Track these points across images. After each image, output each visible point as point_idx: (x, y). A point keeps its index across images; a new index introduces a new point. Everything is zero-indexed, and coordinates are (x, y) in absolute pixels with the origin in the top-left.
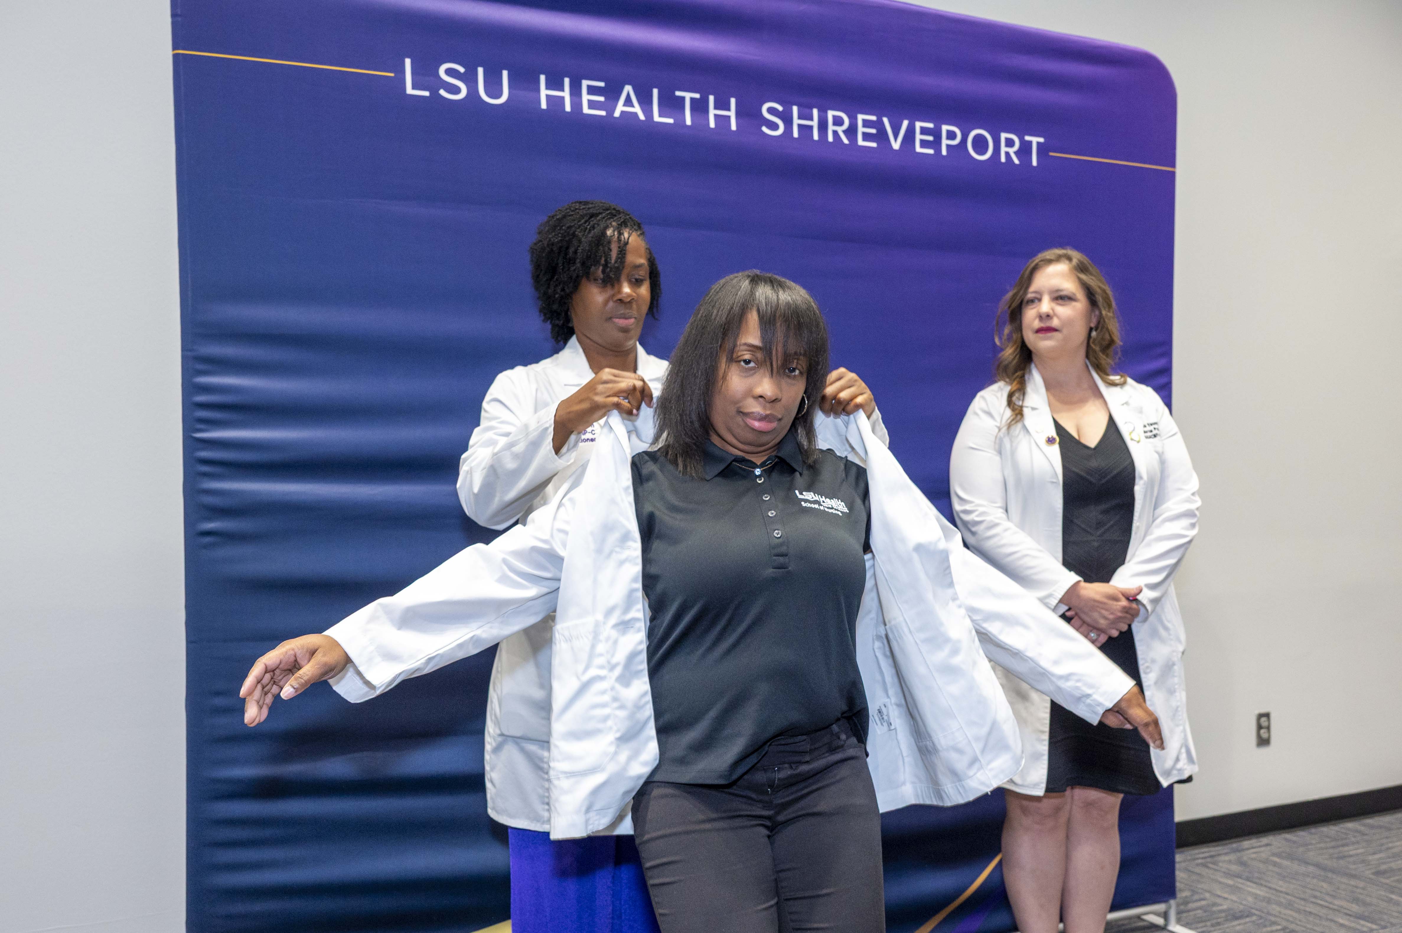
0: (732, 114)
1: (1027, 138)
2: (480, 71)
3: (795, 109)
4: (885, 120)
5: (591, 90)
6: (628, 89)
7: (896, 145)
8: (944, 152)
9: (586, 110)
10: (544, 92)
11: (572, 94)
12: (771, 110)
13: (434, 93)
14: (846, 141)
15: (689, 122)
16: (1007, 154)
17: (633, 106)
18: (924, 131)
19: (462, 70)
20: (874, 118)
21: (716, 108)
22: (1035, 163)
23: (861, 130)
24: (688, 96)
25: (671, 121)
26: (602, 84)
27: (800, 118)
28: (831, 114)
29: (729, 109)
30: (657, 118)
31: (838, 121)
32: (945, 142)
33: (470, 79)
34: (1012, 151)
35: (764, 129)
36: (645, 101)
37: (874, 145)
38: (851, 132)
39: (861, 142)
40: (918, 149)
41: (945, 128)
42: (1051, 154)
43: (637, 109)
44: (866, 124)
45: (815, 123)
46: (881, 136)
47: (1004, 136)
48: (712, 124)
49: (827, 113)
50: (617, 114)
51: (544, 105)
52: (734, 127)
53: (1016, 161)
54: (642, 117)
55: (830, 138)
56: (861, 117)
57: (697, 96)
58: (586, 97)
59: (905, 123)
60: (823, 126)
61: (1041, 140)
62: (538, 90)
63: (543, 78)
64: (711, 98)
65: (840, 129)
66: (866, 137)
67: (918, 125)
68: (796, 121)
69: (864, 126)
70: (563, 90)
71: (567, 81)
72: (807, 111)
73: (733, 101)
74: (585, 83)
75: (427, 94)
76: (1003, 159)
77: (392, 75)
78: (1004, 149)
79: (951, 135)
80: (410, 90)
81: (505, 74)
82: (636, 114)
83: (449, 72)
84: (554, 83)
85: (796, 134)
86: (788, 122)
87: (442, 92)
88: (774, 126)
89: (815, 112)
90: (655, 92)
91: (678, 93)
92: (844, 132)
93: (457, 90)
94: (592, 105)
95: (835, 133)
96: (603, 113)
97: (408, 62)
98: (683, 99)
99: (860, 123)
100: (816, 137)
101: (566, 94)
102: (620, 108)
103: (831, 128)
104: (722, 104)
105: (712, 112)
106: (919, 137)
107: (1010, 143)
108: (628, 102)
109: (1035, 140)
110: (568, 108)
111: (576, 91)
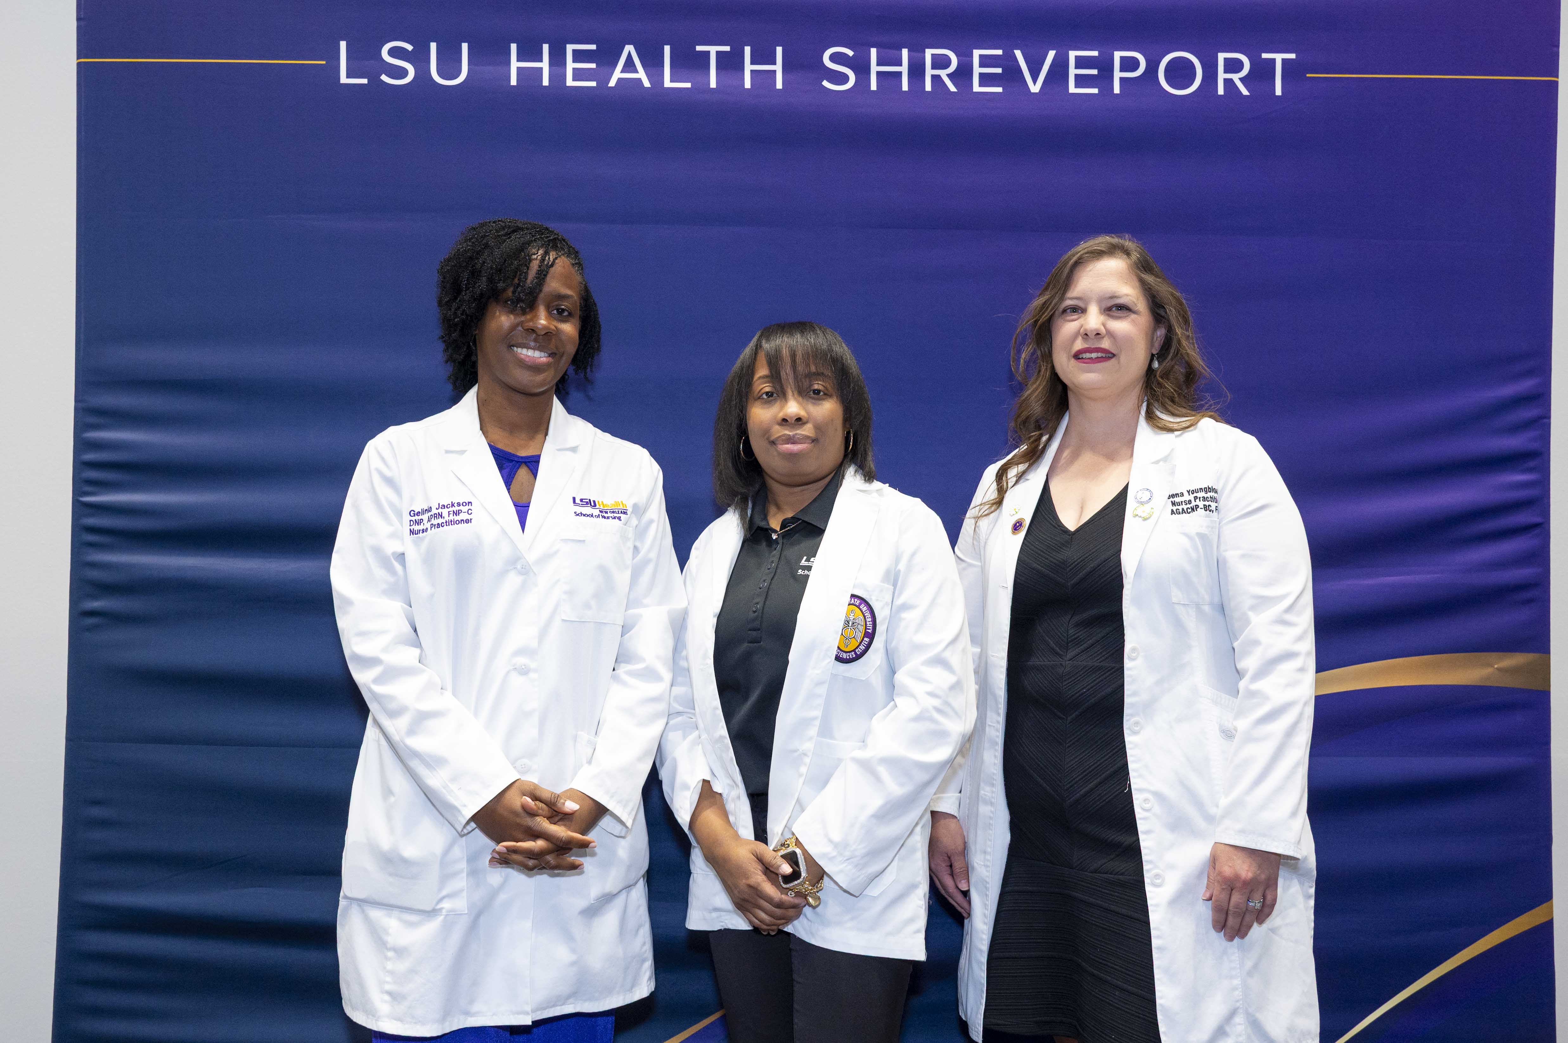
0: (778, 67)
1: (1265, 56)
2: (433, 46)
3: (874, 52)
4: (1018, 53)
5: (579, 56)
6: (629, 49)
7: (1035, 88)
8: (1117, 90)
9: (570, 82)
10: (515, 65)
11: (551, 64)
12: (834, 58)
13: (375, 80)
14: (952, 88)
15: (713, 84)
16: (1229, 83)
17: (636, 71)
18: (1081, 63)
19: (409, 47)
20: (999, 52)
21: (752, 63)
22: (1278, 92)
23: (977, 70)
24: (713, 50)
25: (688, 85)
26: (593, 47)
27: (878, 64)
28: (929, 53)
29: (774, 63)
30: (668, 83)
31: (940, 63)
32: (1118, 75)
33: (419, 58)
34: (1236, 77)
35: (825, 83)
36: (652, 62)
37: (999, 90)
38: (963, 74)
39: (977, 88)
40: (1072, 89)
41: (1118, 55)
42: (1308, 75)
43: (641, 74)
44: (985, 61)
45: (904, 69)
46: (1012, 75)
47: (1222, 56)
48: (748, 84)
49: (924, 52)
50: (612, 83)
51: (514, 82)
52: (779, 85)
53: (1245, 92)
54: (647, 84)
55: (928, 87)
56: (977, 53)
57: (727, 48)
58: (571, 65)
59: (1051, 54)
60: (916, 71)
61: (1293, 56)
62: (508, 63)
63: (514, 47)
64: (747, 50)
65: (943, 73)
66: (985, 79)
67: (1073, 55)
68: (874, 68)
69: (982, 65)
70: (540, 60)
71: (546, 47)
72: (892, 53)
73: (779, 50)
74: (570, 48)
75: (365, 81)
76: (1221, 91)
77: (324, 62)
78: (1222, 76)
79: (1129, 64)
80: (344, 79)
81: (465, 47)
82: (640, 80)
83: (395, 52)
84: (530, 52)
85: (874, 86)
86: (862, 69)
87: (384, 78)
88: (844, 79)
89: (905, 52)
90: (667, 49)
91: (699, 48)
92: (948, 75)
93: (403, 73)
94: (578, 75)
95: (936, 79)
96: (593, 84)
97: (343, 45)
98: (708, 53)
99: (976, 61)
100: (905, 87)
101: (545, 65)
102: (618, 74)
103: (929, 72)
104: (763, 56)
105: (748, 67)
106: (1073, 71)
107: (1233, 66)
108: (629, 66)
109: (1279, 57)
110: (546, 82)
111: (558, 60)
